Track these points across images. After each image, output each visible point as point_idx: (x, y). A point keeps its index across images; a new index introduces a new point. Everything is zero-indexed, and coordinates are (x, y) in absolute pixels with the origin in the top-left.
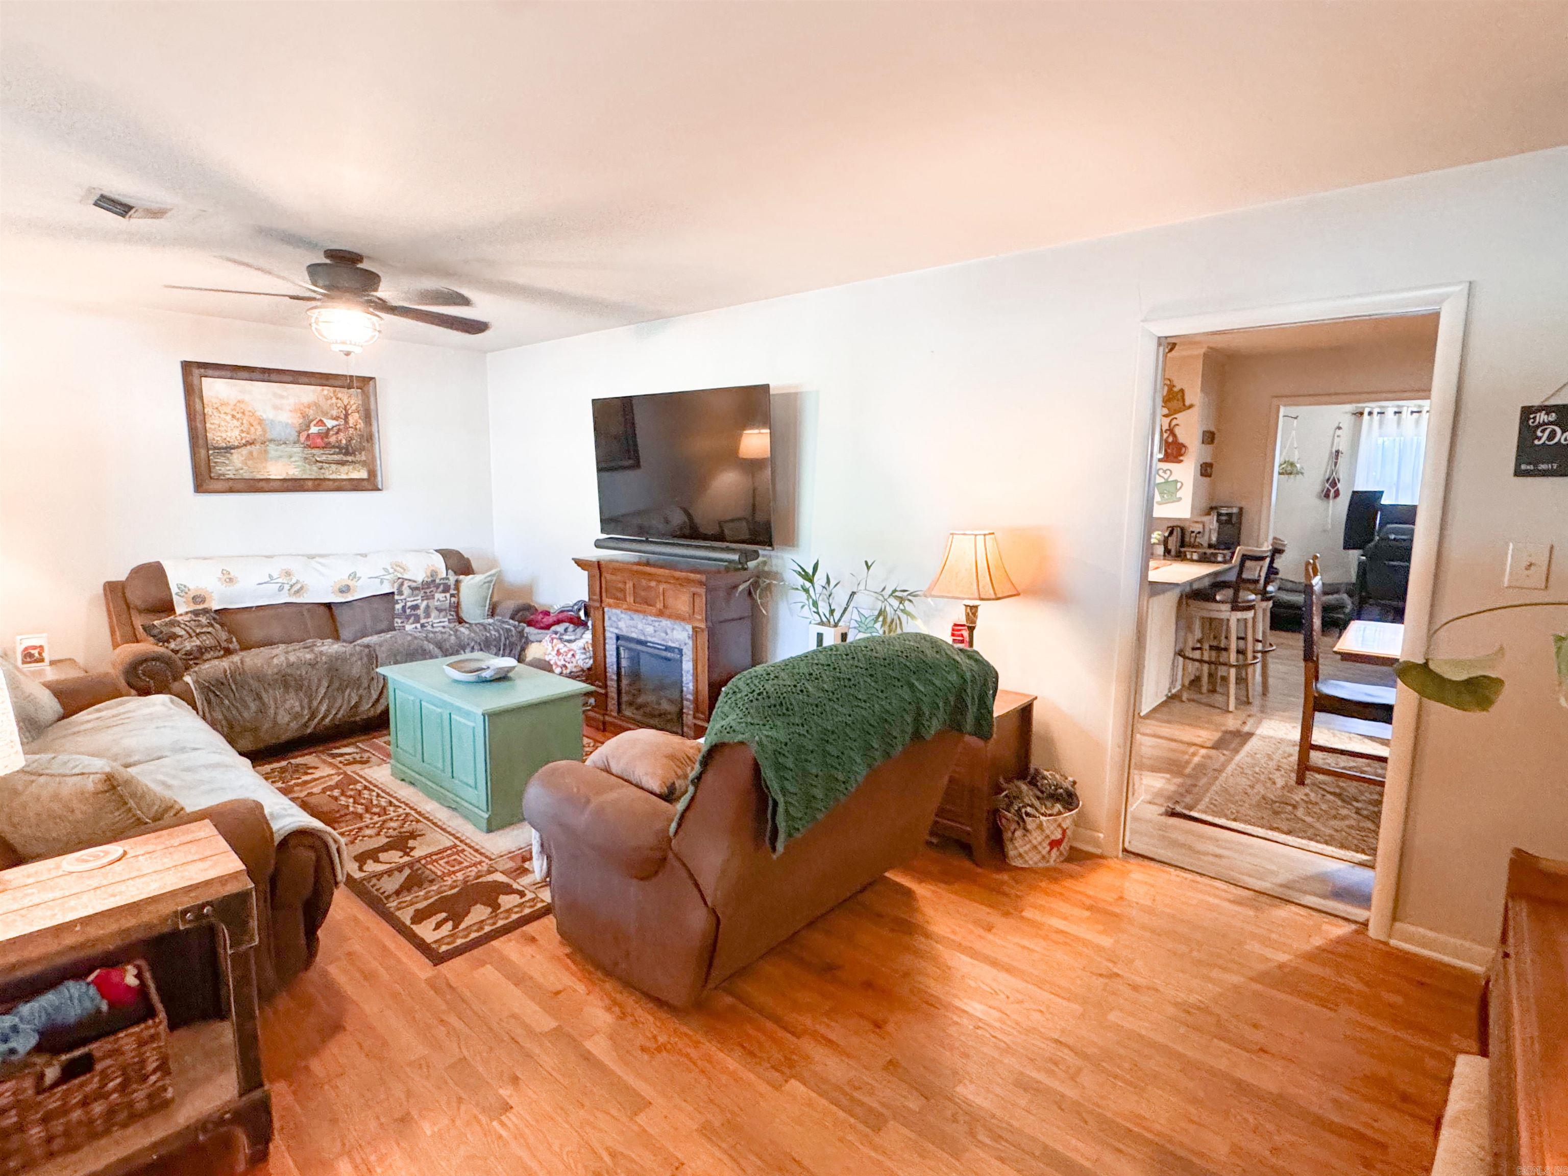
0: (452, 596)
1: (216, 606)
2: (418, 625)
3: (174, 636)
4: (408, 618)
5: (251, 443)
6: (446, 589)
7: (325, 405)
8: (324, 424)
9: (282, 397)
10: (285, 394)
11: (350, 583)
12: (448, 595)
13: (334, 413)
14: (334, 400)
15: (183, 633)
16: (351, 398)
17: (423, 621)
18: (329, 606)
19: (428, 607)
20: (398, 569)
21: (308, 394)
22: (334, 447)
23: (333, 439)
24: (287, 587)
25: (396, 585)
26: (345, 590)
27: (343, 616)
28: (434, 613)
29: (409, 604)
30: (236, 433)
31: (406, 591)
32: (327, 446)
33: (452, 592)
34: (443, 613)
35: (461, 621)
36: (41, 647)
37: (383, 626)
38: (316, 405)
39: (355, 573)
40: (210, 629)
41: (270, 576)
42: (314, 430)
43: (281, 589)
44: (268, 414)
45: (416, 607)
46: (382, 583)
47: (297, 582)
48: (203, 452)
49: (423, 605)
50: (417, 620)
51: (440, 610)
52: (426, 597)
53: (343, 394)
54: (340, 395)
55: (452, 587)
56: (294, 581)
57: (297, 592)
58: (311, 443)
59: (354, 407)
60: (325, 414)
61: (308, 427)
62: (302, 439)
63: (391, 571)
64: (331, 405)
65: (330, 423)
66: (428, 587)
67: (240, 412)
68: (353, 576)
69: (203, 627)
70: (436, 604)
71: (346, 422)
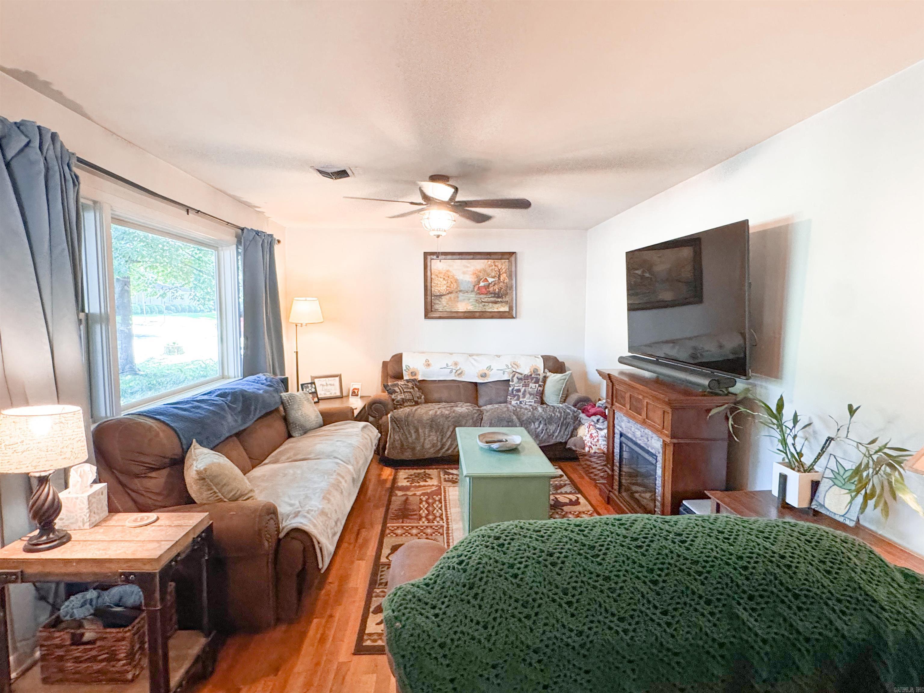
0: (540, 386)
1: (420, 378)
2: (518, 402)
3: (395, 392)
4: (515, 396)
5: (450, 293)
6: (537, 382)
7: (489, 271)
8: (488, 281)
9: (467, 267)
10: (469, 265)
11: (487, 372)
12: (537, 385)
13: (493, 274)
14: (494, 267)
15: (398, 391)
16: (502, 265)
17: (521, 400)
18: (476, 384)
19: (525, 391)
20: (514, 366)
21: (480, 264)
22: (491, 293)
23: (491, 289)
24: (454, 371)
25: (511, 375)
26: (484, 376)
27: (481, 390)
28: (528, 396)
29: (516, 388)
30: (445, 287)
31: (515, 379)
32: (489, 293)
33: (540, 383)
34: (532, 396)
35: (542, 403)
36: (358, 389)
37: (502, 399)
38: (485, 271)
39: (490, 366)
40: (412, 390)
41: (447, 365)
42: (482, 284)
43: (451, 372)
44: (460, 277)
45: (519, 391)
46: (504, 373)
47: (460, 369)
48: (429, 298)
49: (522, 390)
50: (518, 399)
51: (531, 394)
52: (526, 385)
53: (499, 263)
54: (497, 264)
55: (541, 380)
56: (458, 368)
57: (458, 375)
58: (481, 291)
59: (504, 270)
60: (488, 275)
61: (479, 282)
62: (476, 289)
63: (510, 367)
64: (492, 270)
65: (490, 280)
66: (525, 379)
67: (447, 276)
68: (489, 368)
69: (408, 388)
70: (530, 390)
71: (499, 279)
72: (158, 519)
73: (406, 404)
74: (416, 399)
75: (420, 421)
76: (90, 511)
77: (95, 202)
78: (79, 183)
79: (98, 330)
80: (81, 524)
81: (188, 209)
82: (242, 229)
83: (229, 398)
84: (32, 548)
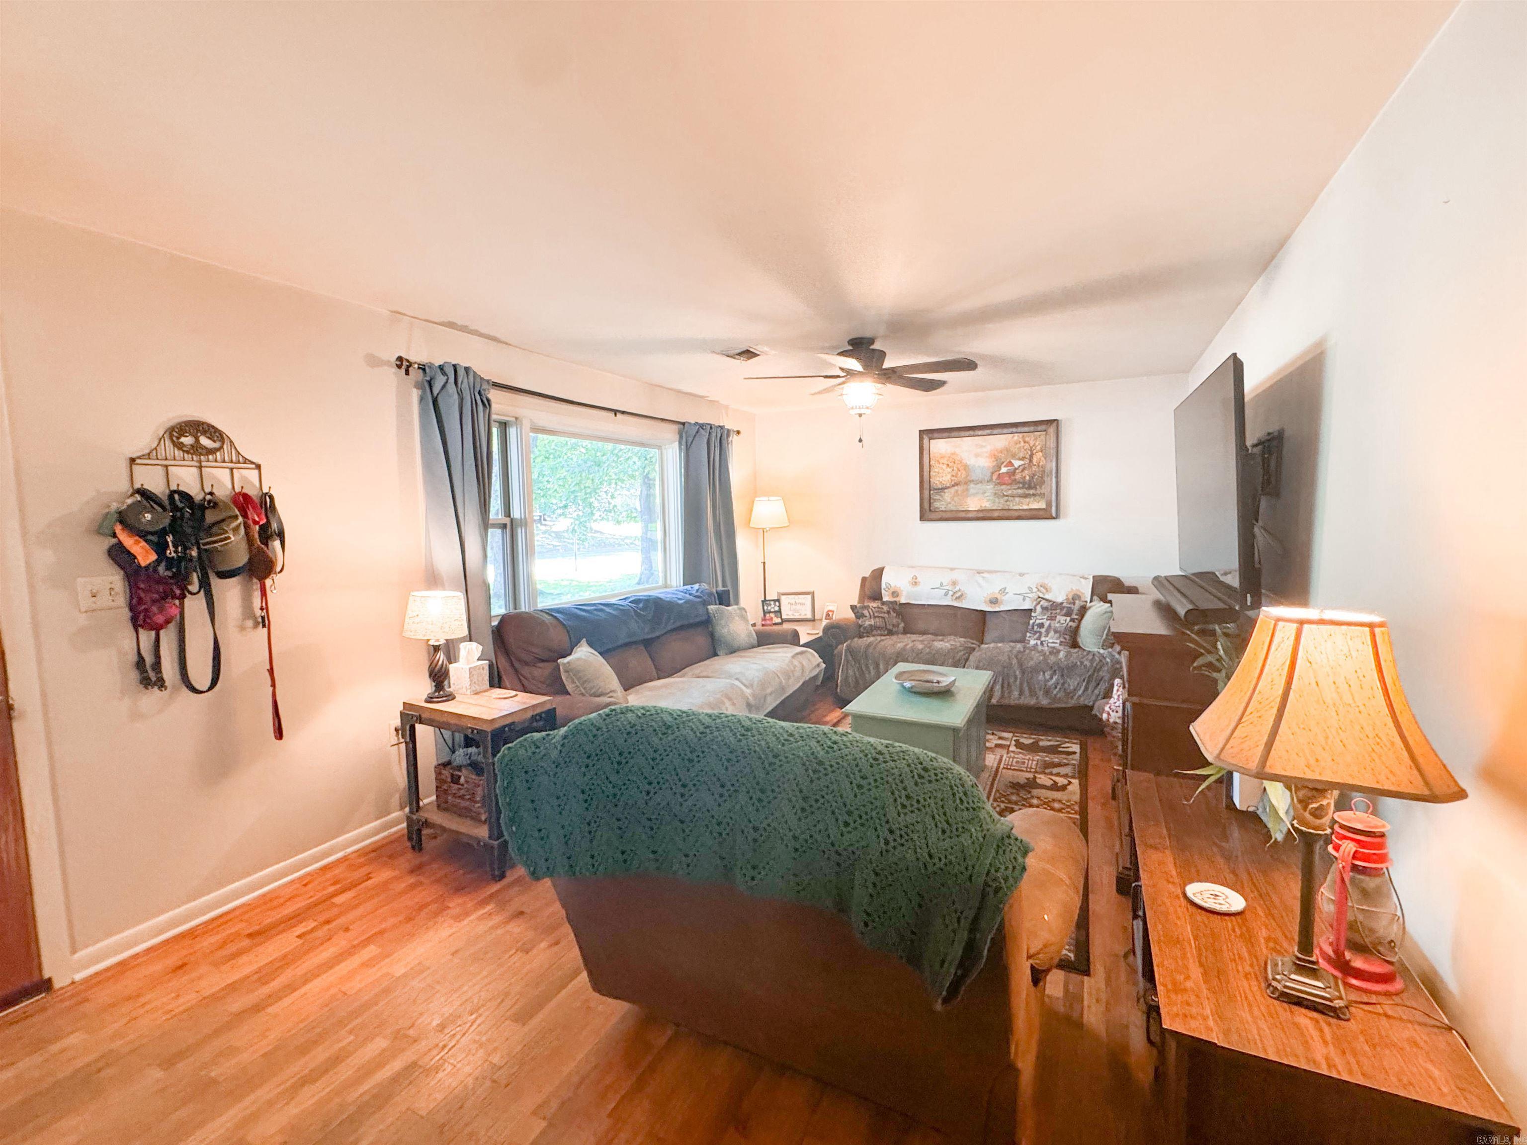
0: (1072, 620)
1: (903, 601)
2: (1039, 642)
3: (863, 616)
4: (1036, 632)
5: (956, 484)
6: (1068, 614)
7: (1014, 450)
8: (1013, 465)
9: (982, 446)
10: (984, 444)
11: (999, 597)
12: (1068, 619)
13: (1021, 455)
14: (1022, 444)
15: (867, 614)
16: (1036, 440)
17: (1043, 639)
18: (983, 613)
19: (1050, 626)
20: (1042, 589)
21: (1000, 441)
22: (1019, 483)
23: (1018, 476)
24: (951, 593)
25: (1035, 603)
26: (994, 601)
27: (991, 622)
28: (1052, 633)
29: (1038, 622)
30: (949, 477)
31: (1039, 608)
32: (1015, 481)
33: (1074, 616)
34: (1057, 635)
35: (1075, 645)
36: (833, 611)
37: (1019, 636)
38: (1008, 450)
39: (1005, 589)
40: (886, 615)
41: (941, 584)
42: (1004, 470)
43: (946, 594)
44: (971, 461)
45: (1041, 625)
46: (1024, 600)
47: (959, 590)
48: (926, 492)
49: (1047, 624)
50: (1039, 638)
51: (1056, 632)
52: (1052, 618)
53: (1030, 438)
54: (1027, 439)
55: (1075, 611)
56: (957, 589)
57: (958, 598)
58: (1001, 480)
59: (1038, 448)
60: (1014, 456)
61: (1000, 468)
62: (995, 477)
63: (1035, 590)
64: (1019, 448)
65: (1017, 463)
66: (1053, 608)
67: (953, 461)
68: (1003, 591)
69: (882, 612)
70: (1057, 625)
71: (1031, 461)
72: (516, 695)
73: (875, 632)
74: (889, 627)
75: (883, 654)
76: (471, 681)
77: (516, 418)
78: (489, 405)
79: (520, 533)
80: (464, 690)
81: (616, 412)
82: (683, 424)
83: (641, 605)
84: (429, 700)
